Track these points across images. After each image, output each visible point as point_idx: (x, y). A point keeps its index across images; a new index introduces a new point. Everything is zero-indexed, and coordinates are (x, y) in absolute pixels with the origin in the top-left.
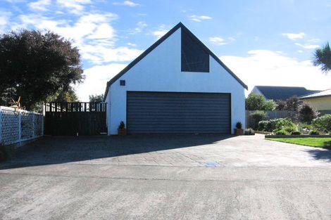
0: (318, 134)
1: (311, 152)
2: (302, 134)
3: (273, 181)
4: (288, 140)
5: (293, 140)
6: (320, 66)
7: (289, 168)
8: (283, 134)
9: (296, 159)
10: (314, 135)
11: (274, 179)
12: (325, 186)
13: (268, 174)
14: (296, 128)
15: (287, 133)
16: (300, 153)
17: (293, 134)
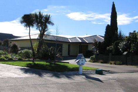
0: (22, 59)
1: (21, 69)
2: (14, 59)
3: (8, 86)
4: (7, 63)
5: (10, 62)
6: (24, 24)
7: (13, 78)
8: (3, 59)
9: (15, 73)
10: (20, 60)
11: (7, 85)
12: (36, 87)
13: (3, 83)
14: (10, 56)
15: (5, 59)
16: (16, 70)
17: (9, 59)
